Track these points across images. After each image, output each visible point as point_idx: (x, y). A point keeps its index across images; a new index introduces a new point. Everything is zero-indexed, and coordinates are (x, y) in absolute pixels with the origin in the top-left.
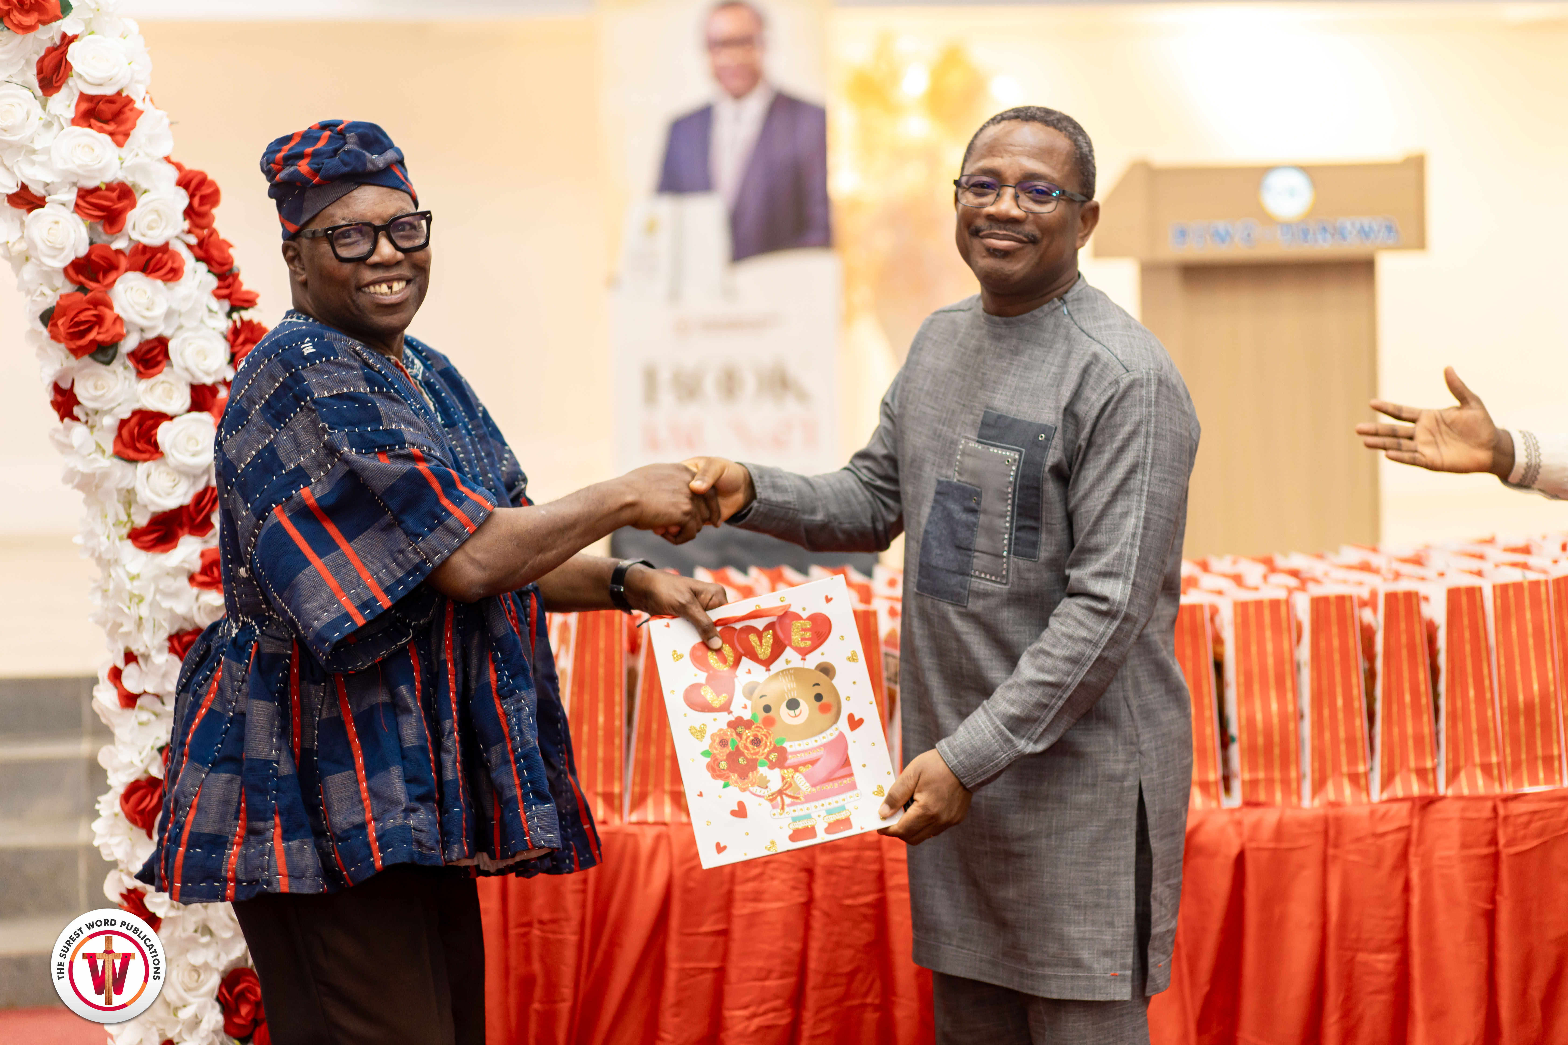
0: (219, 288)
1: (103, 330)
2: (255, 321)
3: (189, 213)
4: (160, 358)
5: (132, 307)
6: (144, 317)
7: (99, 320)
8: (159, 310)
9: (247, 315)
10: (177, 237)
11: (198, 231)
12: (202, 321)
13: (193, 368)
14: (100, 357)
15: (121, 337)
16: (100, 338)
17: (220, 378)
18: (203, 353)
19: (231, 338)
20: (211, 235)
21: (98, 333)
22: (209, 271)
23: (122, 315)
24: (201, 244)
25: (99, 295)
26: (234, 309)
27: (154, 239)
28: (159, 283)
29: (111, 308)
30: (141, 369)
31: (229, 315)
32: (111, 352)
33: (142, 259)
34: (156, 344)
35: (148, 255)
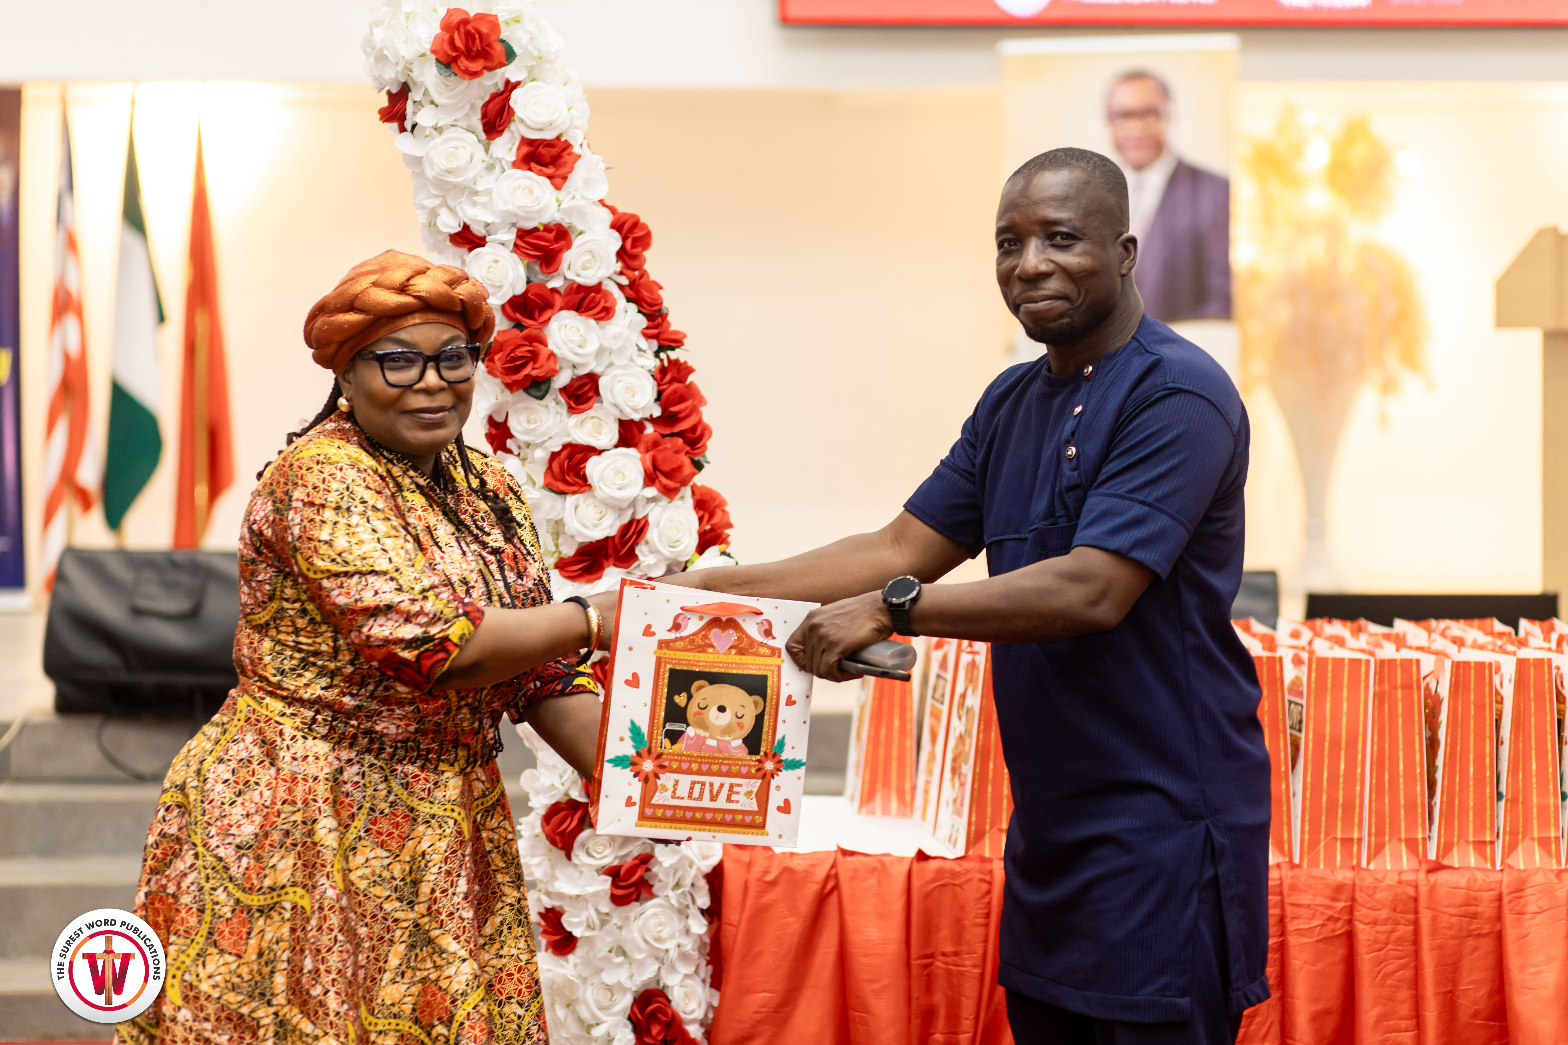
0: (647, 328)
1: (537, 366)
2: (682, 361)
3: (622, 254)
4: (590, 394)
5: (566, 344)
6: (576, 354)
7: (534, 356)
8: (591, 348)
9: (673, 355)
10: (609, 278)
11: (629, 272)
12: (631, 360)
13: (622, 405)
14: (533, 392)
15: (555, 372)
16: (534, 373)
17: (647, 416)
18: (631, 390)
19: (658, 376)
20: (641, 277)
21: (533, 369)
22: (639, 311)
23: (556, 351)
24: (633, 285)
25: (534, 332)
26: (661, 348)
27: (588, 279)
28: (592, 321)
29: (545, 344)
30: (573, 405)
31: (657, 354)
32: (544, 387)
33: (577, 298)
34: (587, 380)
35: (582, 295)
